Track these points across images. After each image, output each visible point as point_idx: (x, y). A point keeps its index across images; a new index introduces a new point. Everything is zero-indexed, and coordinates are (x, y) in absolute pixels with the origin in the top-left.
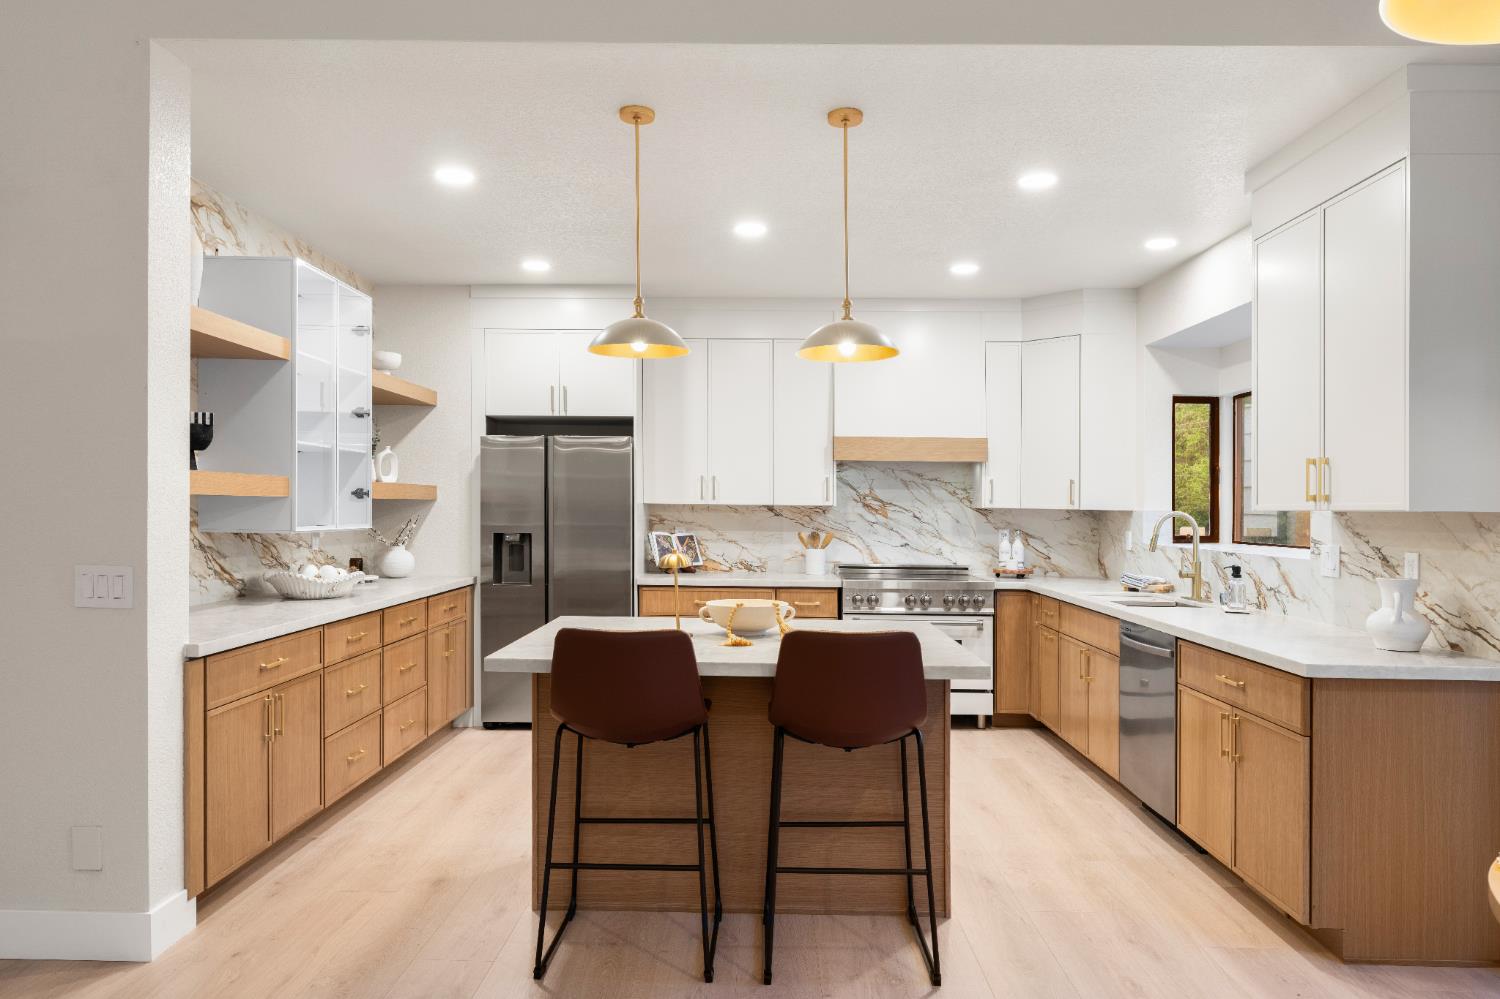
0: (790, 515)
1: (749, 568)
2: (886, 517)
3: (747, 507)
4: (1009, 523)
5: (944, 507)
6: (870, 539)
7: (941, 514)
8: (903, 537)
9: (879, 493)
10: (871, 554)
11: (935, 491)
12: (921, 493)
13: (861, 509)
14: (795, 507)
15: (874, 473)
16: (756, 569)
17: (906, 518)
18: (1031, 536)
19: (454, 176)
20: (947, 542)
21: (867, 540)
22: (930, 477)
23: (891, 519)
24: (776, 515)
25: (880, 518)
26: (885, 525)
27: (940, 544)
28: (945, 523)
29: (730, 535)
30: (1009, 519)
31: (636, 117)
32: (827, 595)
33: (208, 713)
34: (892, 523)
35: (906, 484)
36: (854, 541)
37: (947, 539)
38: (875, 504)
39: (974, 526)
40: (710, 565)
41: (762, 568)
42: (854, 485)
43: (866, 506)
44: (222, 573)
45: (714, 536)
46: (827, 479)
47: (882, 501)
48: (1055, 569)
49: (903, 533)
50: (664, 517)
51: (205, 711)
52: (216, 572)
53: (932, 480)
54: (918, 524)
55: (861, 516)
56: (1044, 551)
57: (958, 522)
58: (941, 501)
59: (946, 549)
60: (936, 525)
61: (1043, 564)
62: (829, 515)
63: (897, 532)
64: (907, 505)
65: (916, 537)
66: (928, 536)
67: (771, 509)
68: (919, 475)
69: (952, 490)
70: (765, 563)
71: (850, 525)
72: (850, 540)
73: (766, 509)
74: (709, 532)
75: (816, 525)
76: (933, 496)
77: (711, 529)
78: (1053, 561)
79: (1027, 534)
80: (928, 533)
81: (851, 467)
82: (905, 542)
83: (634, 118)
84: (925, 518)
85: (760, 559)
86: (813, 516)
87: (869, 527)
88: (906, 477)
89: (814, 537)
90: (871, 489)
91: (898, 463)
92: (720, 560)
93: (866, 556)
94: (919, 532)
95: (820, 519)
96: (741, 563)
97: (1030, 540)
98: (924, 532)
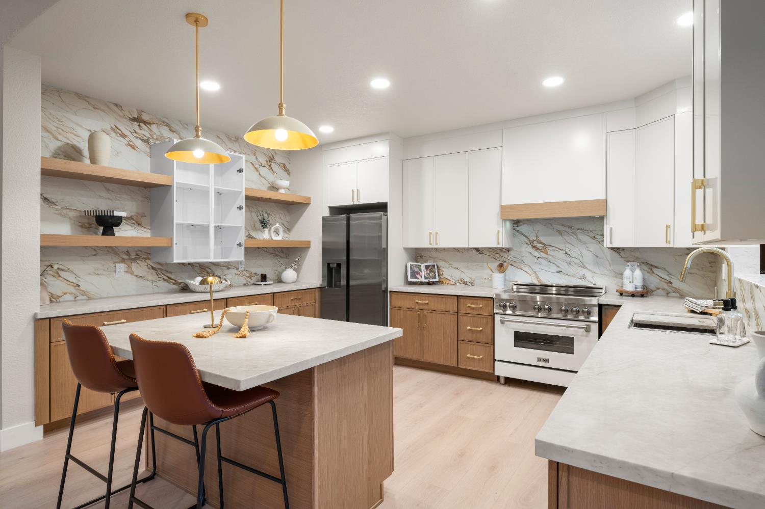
0: (488, 253)
1: (465, 283)
2: (547, 254)
3: (464, 249)
4: (637, 258)
5: (587, 247)
6: (536, 268)
7: (584, 252)
8: (558, 267)
9: (542, 239)
10: (537, 278)
11: (580, 237)
12: (572, 239)
13: (530, 249)
14: (490, 248)
15: (539, 227)
16: (469, 284)
17: (561, 255)
18: (656, 267)
19: (210, 86)
20: (590, 270)
21: (533, 267)
22: (578, 227)
23: (550, 255)
24: (480, 253)
25: (543, 255)
26: (546, 259)
27: (584, 271)
28: (588, 257)
29: (455, 264)
30: (637, 254)
31: (196, 21)
32: (486, 302)
33: (51, 344)
34: (550, 258)
35: (560, 233)
36: (526, 269)
37: (589, 268)
38: (540, 246)
39: (609, 259)
40: (445, 281)
41: (472, 284)
42: (527, 235)
43: (534, 247)
44: (169, 280)
45: (447, 265)
46: (499, 231)
47: (544, 244)
48: (676, 290)
49: (558, 264)
50: (423, 255)
51: (50, 342)
52: (164, 279)
53: (578, 230)
54: (568, 259)
55: (531, 253)
56: (667, 278)
57: (597, 257)
58: (585, 243)
59: (589, 275)
60: (581, 258)
61: (666, 287)
62: (511, 253)
63: (554, 263)
64: (561, 246)
65: (567, 267)
66: (576, 266)
67: (477, 249)
68: (570, 227)
69: (592, 235)
70: (473, 281)
71: (524, 259)
72: (523, 268)
73: (474, 250)
74: (444, 263)
75: (503, 259)
76: (580, 241)
77: (445, 261)
78: (674, 285)
79: (652, 266)
80: (575, 264)
81: (524, 224)
82: (559, 270)
83: (195, 21)
84: (574, 255)
85: (470, 278)
86: (502, 254)
87: (536, 261)
88: (560, 228)
89: (501, 265)
90: (537, 236)
91: (554, 219)
92: (450, 278)
93: (533, 278)
94: (569, 263)
95: (505, 255)
96: (461, 280)
97: (655, 270)
98: (573, 264)
